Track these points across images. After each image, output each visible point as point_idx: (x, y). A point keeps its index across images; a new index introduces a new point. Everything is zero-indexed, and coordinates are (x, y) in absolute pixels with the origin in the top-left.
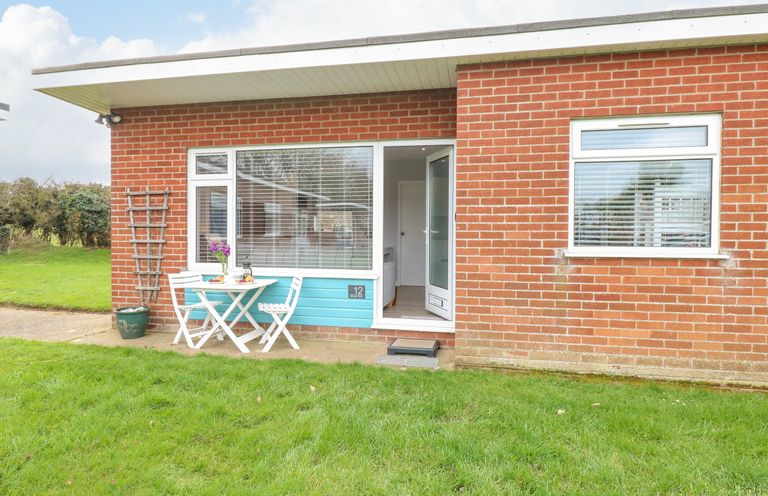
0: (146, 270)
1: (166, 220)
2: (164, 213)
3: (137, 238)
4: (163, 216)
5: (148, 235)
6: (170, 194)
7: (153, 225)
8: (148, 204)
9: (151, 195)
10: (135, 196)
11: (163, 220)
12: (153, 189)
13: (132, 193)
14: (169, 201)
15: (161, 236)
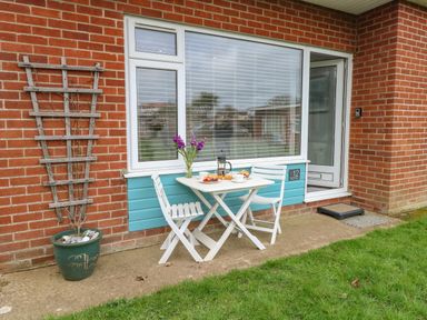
0: (67, 178)
1: (98, 107)
2: (94, 98)
3: (46, 133)
4: (94, 102)
5: (68, 129)
6: (101, 73)
7: (74, 115)
8: (65, 83)
9: (69, 71)
10: (39, 69)
11: (94, 107)
12: (73, 62)
13: (34, 65)
14: (101, 82)
15: (91, 130)
